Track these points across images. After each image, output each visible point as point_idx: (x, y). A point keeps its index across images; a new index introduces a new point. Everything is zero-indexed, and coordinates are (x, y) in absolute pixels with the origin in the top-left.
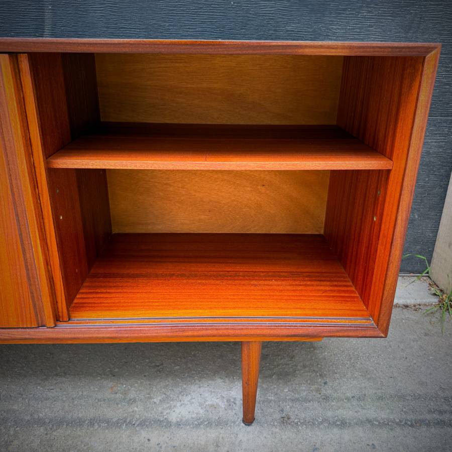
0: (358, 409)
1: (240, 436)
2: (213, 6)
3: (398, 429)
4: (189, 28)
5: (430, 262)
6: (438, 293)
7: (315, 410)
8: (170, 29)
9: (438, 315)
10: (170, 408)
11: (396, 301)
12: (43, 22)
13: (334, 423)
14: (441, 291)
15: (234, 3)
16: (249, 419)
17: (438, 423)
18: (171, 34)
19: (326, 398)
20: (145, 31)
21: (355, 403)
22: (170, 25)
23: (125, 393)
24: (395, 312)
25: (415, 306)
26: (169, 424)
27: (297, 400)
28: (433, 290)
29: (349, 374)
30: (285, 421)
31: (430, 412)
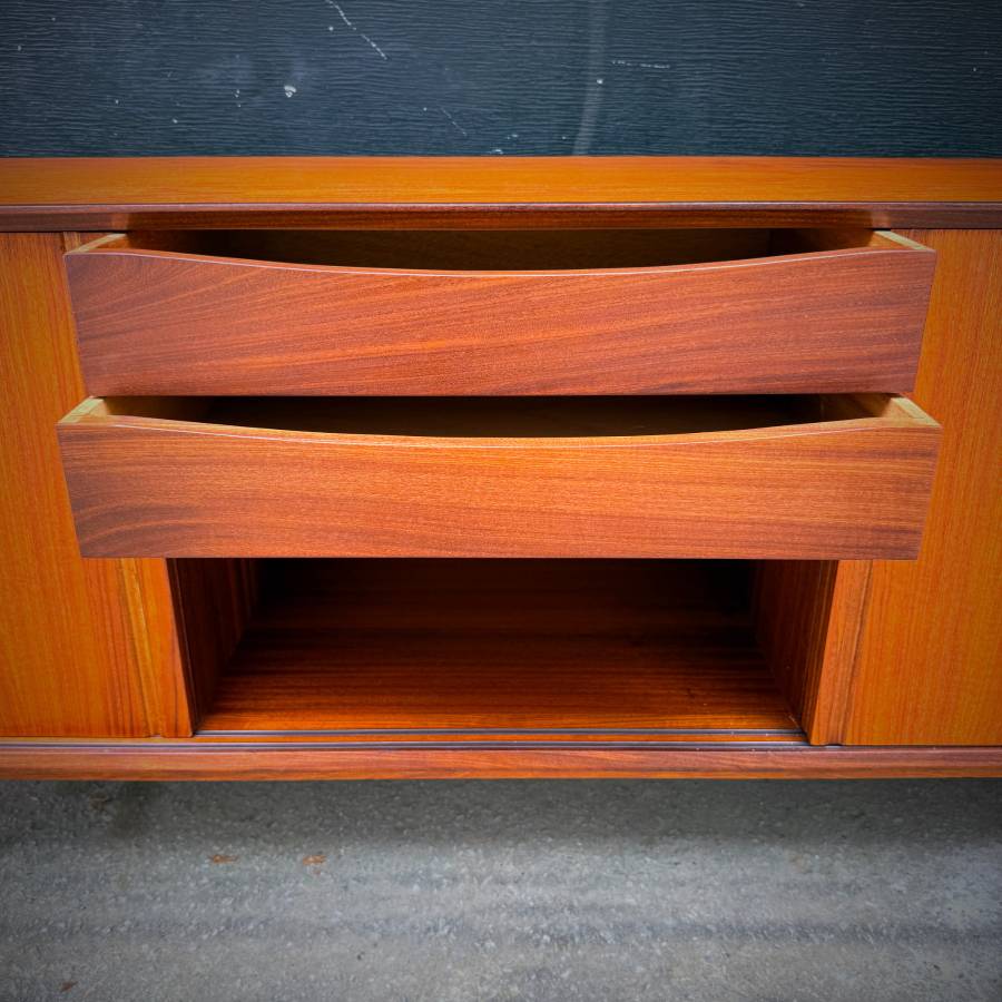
2: (933, 76)
4: (878, 122)
8: (838, 124)
12: (581, 111)
15: (979, 69)
18: (840, 132)
20: (786, 129)
22: (840, 115)
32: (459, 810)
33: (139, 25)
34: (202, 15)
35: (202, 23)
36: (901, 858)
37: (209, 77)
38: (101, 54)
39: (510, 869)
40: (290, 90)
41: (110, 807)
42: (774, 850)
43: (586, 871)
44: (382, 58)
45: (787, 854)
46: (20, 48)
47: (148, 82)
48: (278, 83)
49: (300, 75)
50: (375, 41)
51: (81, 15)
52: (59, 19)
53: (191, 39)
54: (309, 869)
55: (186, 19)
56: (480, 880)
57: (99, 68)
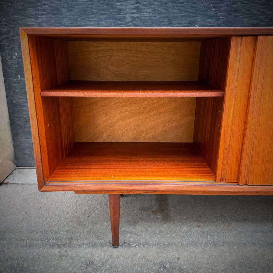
33: (160, 10)
34: (176, 7)
35: (176, 9)
37: (176, 23)
38: (148, 17)
40: (196, 26)
44: (221, 18)
46: (128, 15)
47: (160, 24)
48: (193, 24)
49: (199, 23)
50: (220, 14)
51: (145, 7)
52: (140, 8)
53: (173, 13)
55: (173, 8)
57: (148, 21)
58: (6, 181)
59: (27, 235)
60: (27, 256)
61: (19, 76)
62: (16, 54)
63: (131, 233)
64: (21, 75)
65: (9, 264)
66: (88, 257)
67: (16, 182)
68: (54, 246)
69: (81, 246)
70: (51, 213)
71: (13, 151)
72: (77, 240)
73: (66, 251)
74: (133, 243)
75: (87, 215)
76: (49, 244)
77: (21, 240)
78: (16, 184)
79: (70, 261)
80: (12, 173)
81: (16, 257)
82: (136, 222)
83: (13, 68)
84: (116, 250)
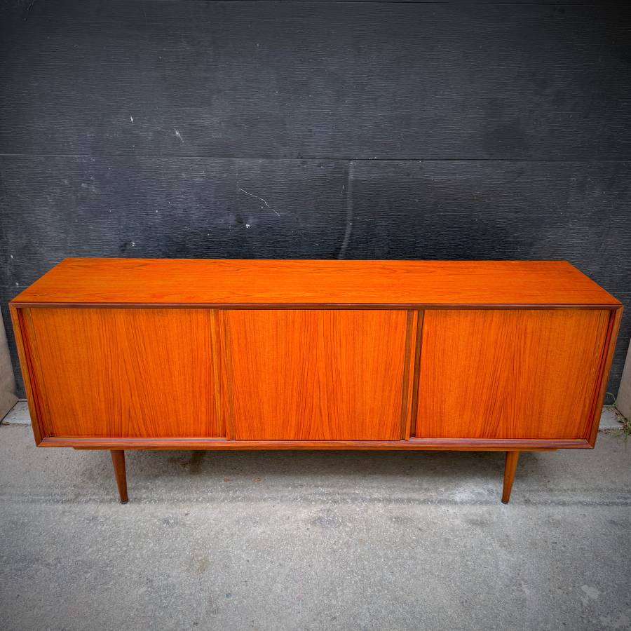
0: (572, 496)
1: (502, 510)
3: (599, 507)
5: (616, 396)
6: (623, 420)
7: (545, 496)
9: (623, 437)
10: (452, 494)
11: (600, 427)
13: (559, 503)
14: (625, 419)
16: (505, 500)
17: (624, 504)
19: (551, 490)
21: (570, 492)
23: (420, 485)
24: (599, 436)
25: (605, 430)
26: (456, 503)
27: (532, 491)
28: (619, 418)
29: (564, 477)
30: (527, 502)
31: (618, 498)
32: (303, 466)
36: (445, 482)
39: (319, 483)
40: (248, 226)
41: (187, 466)
42: (405, 479)
43: (344, 484)
44: (279, 217)
45: (408, 480)
48: (244, 223)
49: (251, 221)
50: (276, 211)
52: (171, 203)
53: (215, 210)
54: (256, 483)
55: (214, 204)
56: (310, 486)
58: (5, 421)
59: (29, 490)
60: (29, 512)
61: (17, 284)
62: (12, 257)
63: (147, 488)
64: (19, 283)
65: (9, 519)
66: (93, 513)
67: (18, 422)
68: (58, 501)
69: (87, 502)
70: (59, 465)
71: (13, 378)
72: (84, 496)
73: (70, 507)
74: (145, 498)
75: (102, 467)
76: (53, 500)
77: (23, 495)
78: (18, 424)
79: (73, 516)
80: (12, 409)
81: (16, 512)
82: (156, 476)
83: (9, 273)
84: (124, 506)
